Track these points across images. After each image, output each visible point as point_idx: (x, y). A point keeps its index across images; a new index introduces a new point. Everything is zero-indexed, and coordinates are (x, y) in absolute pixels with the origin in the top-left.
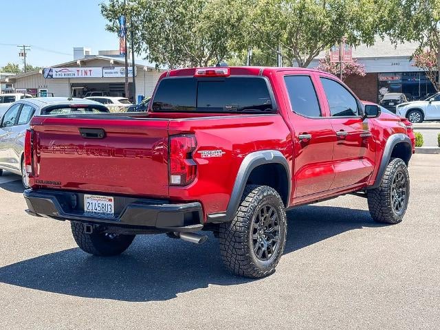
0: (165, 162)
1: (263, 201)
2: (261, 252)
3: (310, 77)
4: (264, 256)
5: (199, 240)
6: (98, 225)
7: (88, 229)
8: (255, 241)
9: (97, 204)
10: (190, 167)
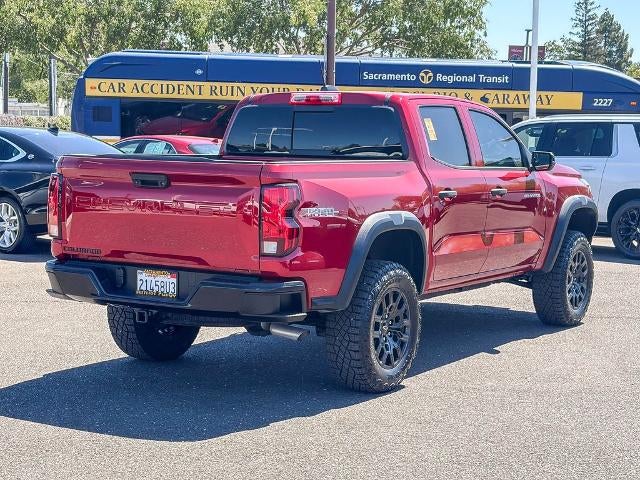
0: (254, 223)
1: (390, 283)
2: (385, 357)
3: (454, 108)
4: (388, 362)
5: (298, 336)
6: (155, 312)
7: (142, 317)
8: (377, 341)
9: (154, 281)
10: (291, 231)
